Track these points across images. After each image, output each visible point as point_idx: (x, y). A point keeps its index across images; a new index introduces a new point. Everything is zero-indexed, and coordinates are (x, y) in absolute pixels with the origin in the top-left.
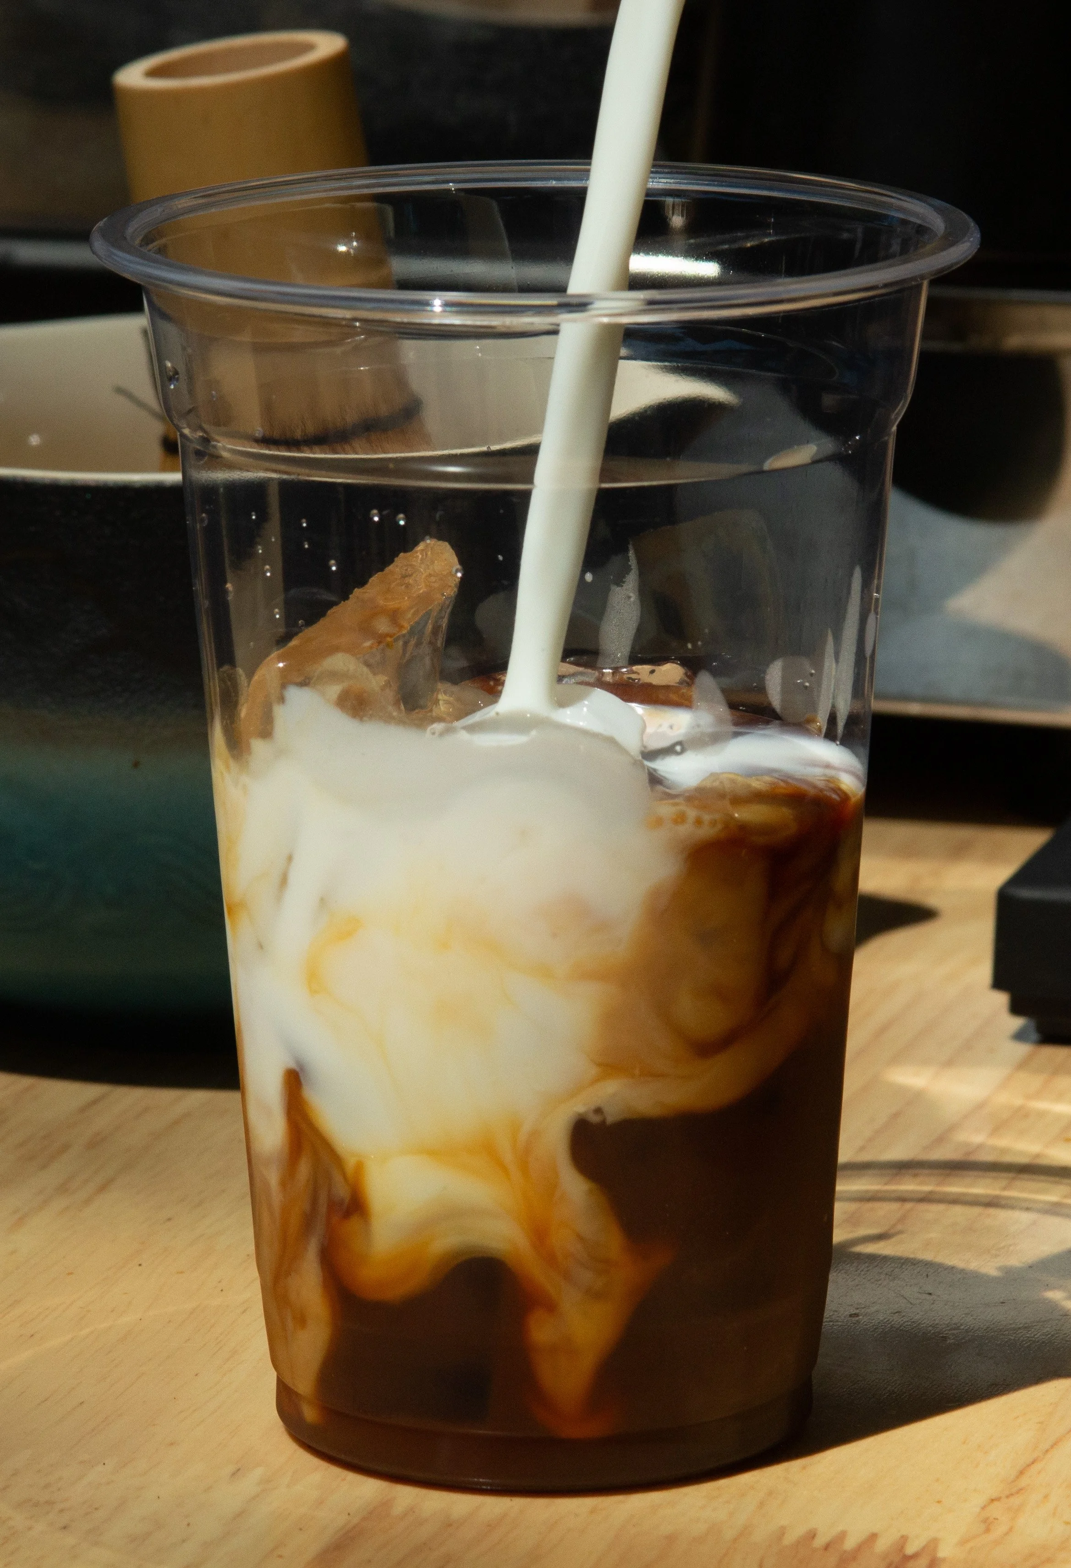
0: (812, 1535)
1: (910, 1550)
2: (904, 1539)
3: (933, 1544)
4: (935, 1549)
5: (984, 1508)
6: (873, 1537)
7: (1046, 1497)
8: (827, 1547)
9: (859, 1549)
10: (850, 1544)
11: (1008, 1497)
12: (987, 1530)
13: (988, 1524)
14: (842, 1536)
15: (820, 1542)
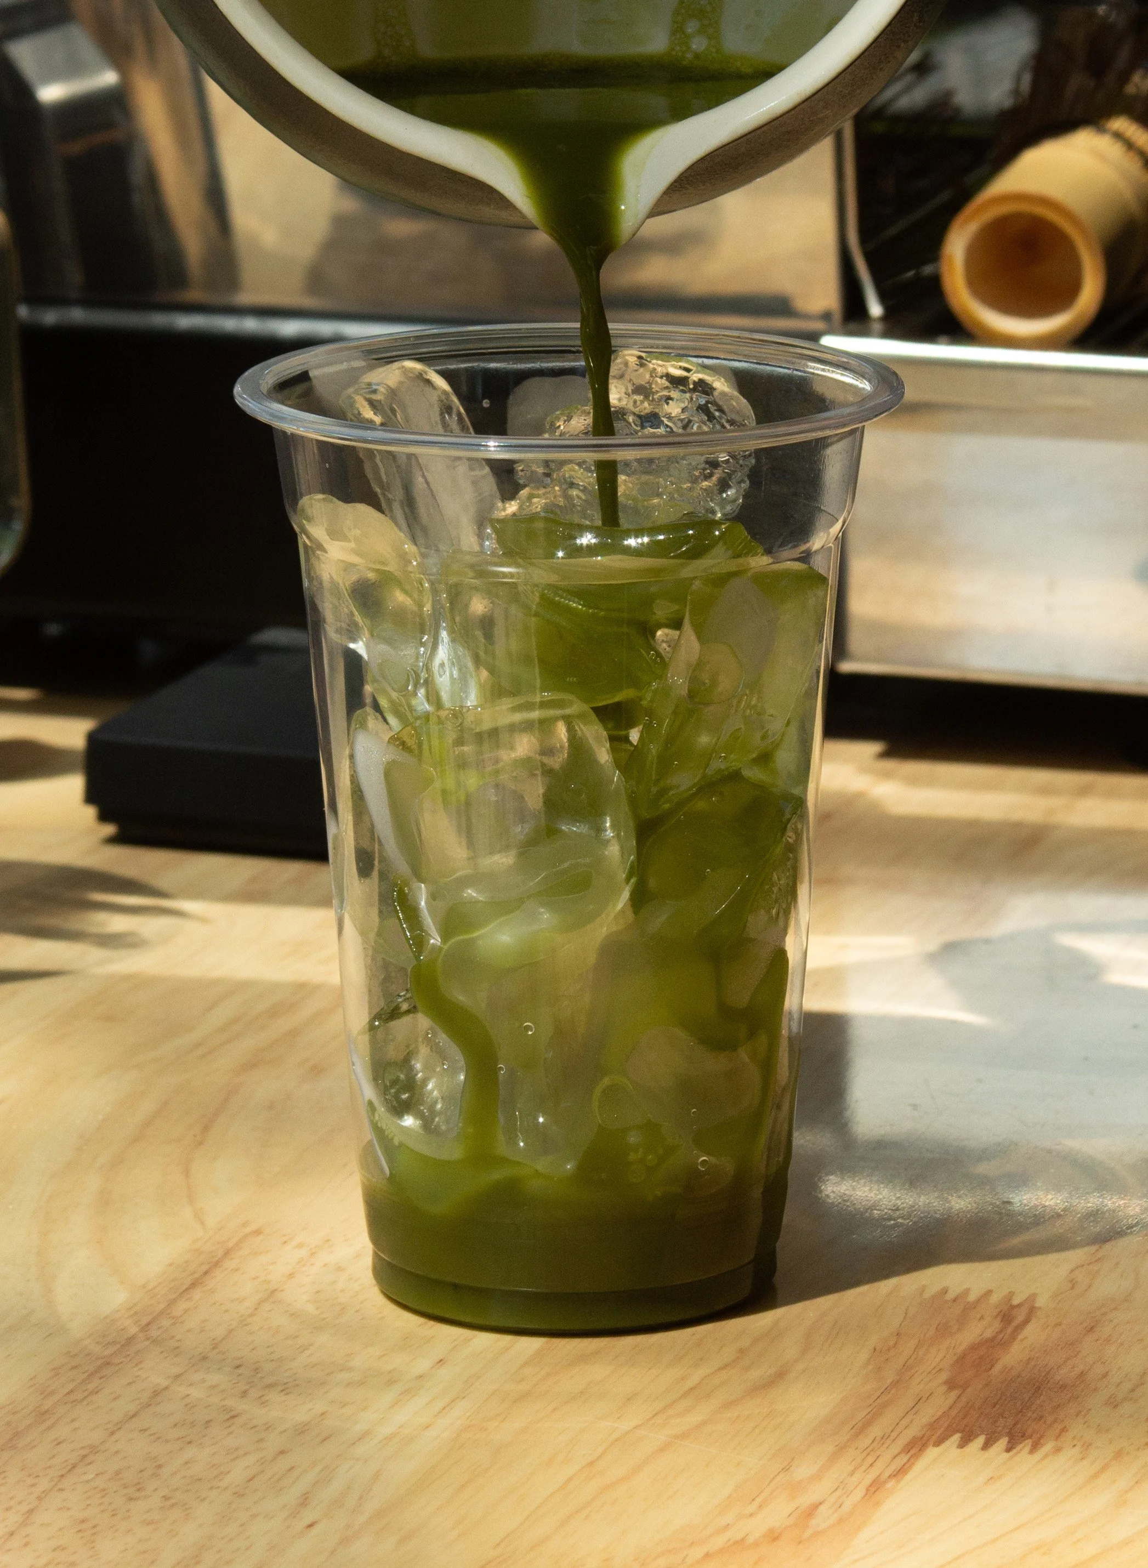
0: (945, 1291)
1: (1016, 1301)
2: (1011, 1294)
3: (1033, 1297)
4: (1034, 1300)
5: (1072, 1271)
6: (989, 1292)
7: (1117, 1264)
8: (955, 1300)
9: (978, 1301)
10: (972, 1298)
11: (1088, 1265)
12: (1073, 1288)
13: (1073, 1283)
14: (967, 1291)
15: (950, 1296)
